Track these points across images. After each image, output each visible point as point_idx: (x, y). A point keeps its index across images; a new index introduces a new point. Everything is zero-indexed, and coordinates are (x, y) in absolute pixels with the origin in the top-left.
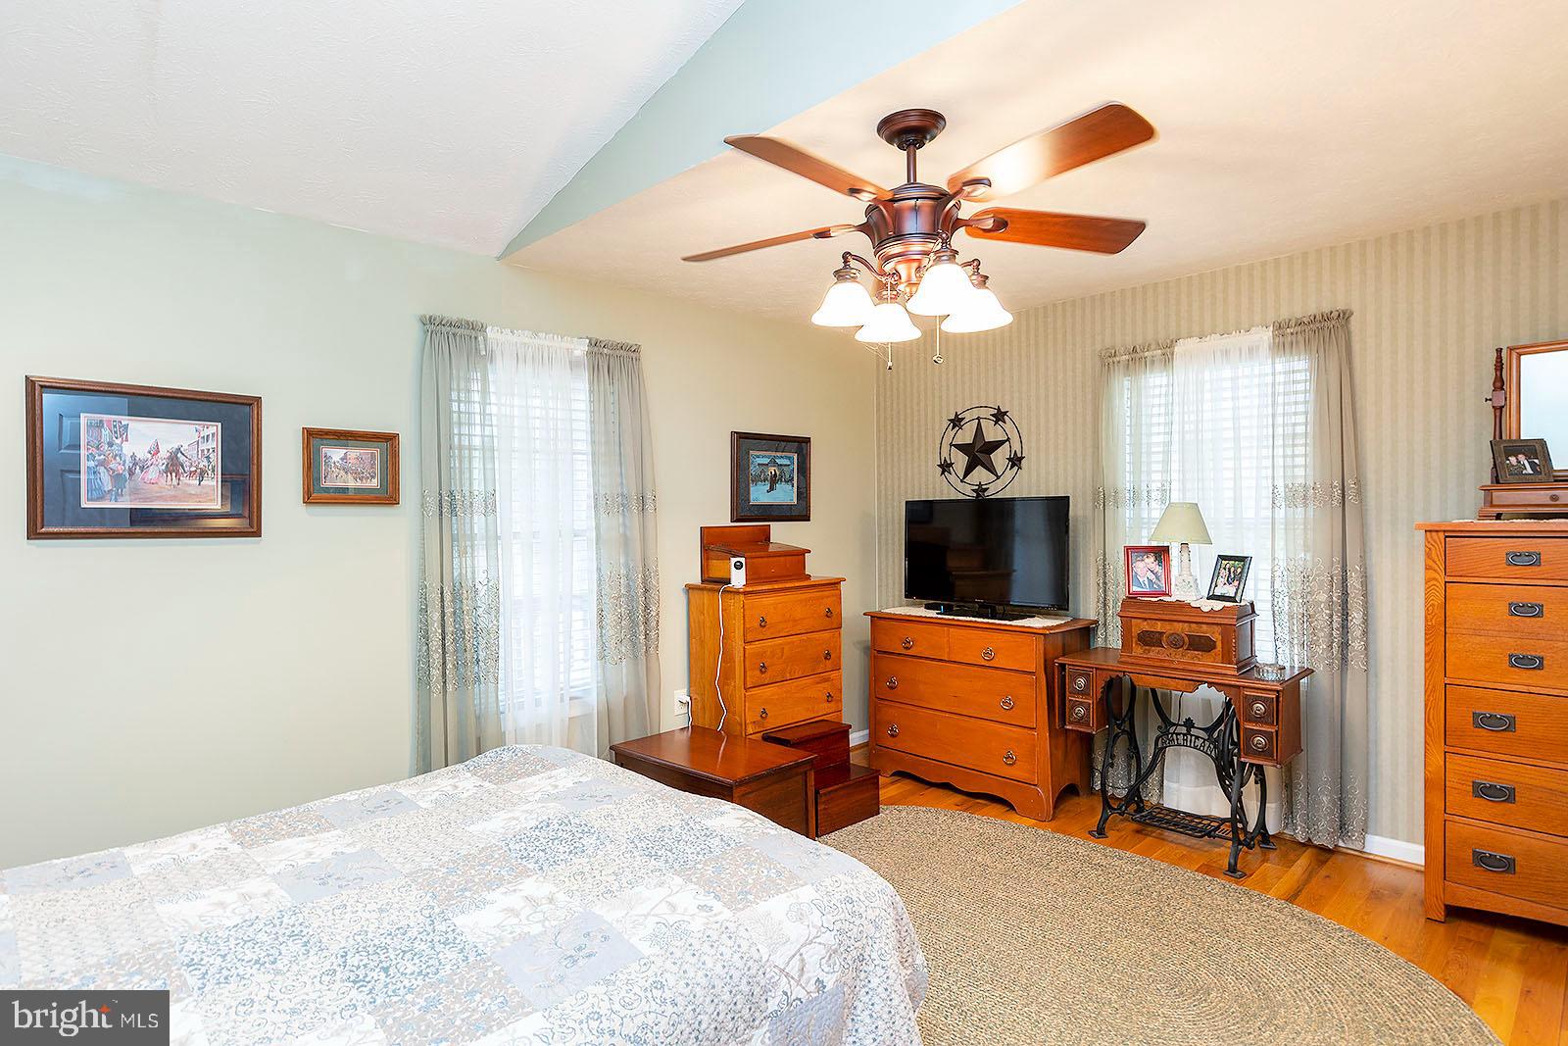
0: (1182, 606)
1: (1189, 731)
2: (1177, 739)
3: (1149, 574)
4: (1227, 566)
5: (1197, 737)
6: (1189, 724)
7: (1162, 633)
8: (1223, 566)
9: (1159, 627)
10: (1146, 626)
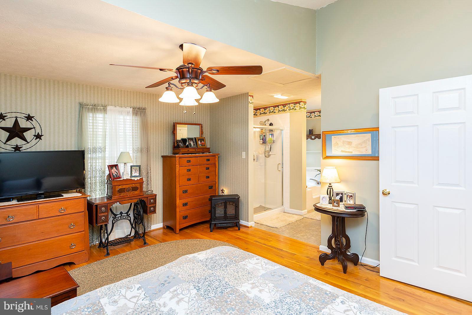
0: (127, 180)
1: (121, 215)
2: (119, 219)
3: (115, 173)
4: (134, 168)
5: (124, 216)
6: (121, 213)
7: (125, 188)
8: (133, 168)
9: (124, 187)
10: (120, 187)
